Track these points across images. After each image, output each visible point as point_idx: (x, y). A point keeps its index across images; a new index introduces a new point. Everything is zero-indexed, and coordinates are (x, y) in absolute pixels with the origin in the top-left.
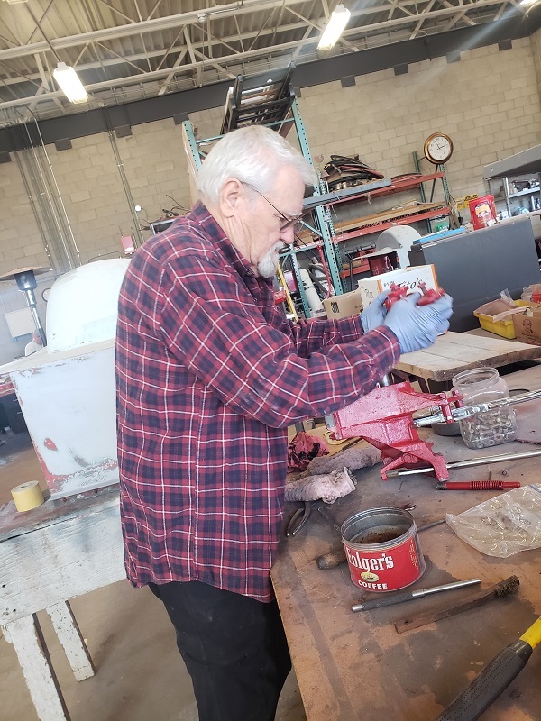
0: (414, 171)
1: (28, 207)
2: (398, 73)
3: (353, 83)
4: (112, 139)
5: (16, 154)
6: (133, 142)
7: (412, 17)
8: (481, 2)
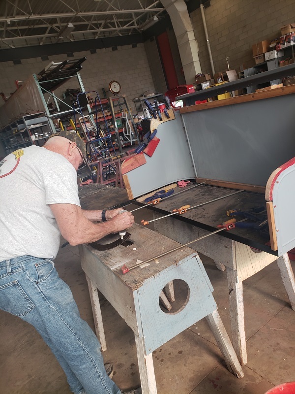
0: (103, 97)
2: (92, 53)
3: (72, 55)
7: (97, 30)
8: (125, 27)
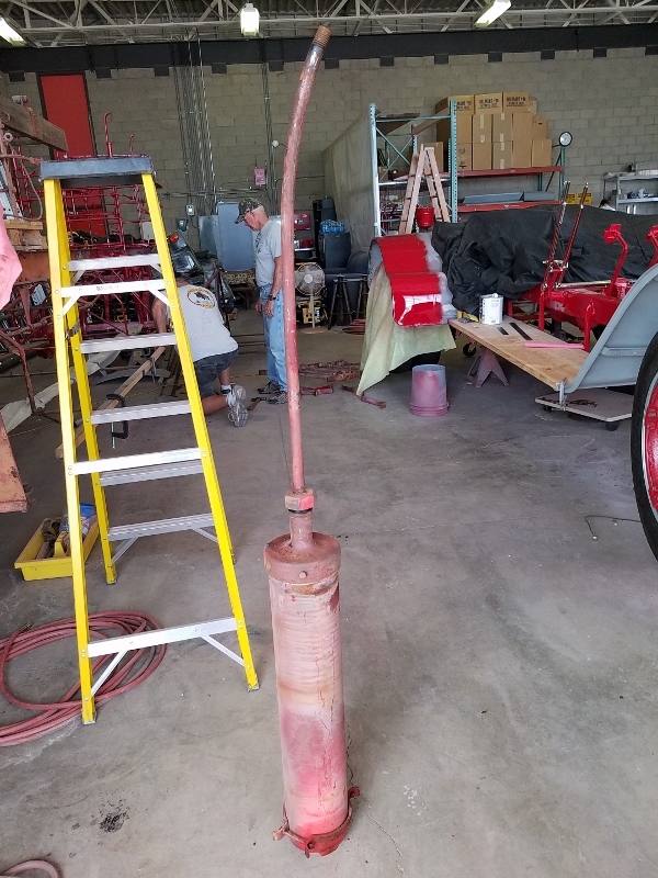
1: (176, 122)
2: (543, 57)
3: (499, 59)
4: (265, 72)
5: (175, 70)
6: (283, 78)
7: (569, 10)
8: (638, 6)
